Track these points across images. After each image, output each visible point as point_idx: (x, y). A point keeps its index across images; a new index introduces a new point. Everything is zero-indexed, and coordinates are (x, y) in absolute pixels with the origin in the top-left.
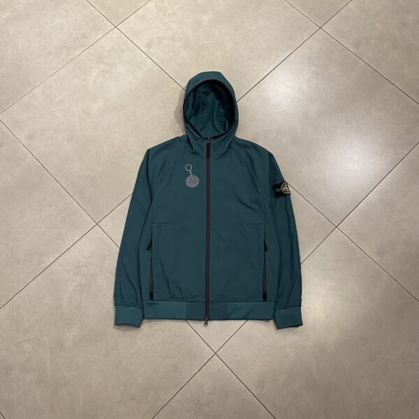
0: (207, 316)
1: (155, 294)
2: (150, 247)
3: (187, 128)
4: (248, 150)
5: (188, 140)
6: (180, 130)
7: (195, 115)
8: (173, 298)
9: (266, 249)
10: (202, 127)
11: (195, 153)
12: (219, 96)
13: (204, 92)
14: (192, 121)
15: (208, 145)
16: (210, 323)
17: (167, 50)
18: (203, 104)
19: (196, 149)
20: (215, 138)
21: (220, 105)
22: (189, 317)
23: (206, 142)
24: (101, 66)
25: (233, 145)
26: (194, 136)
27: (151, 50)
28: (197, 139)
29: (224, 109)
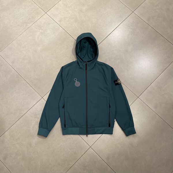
0: (87, 133)
1: (66, 125)
2: (63, 107)
3: (77, 57)
4: (102, 66)
5: (78, 63)
6: (74, 58)
7: (81, 52)
8: (73, 126)
9: (110, 107)
10: (83, 56)
11: (81, 68)
12: (90, 43)
13: (84, 42)
14: (79, 55)
15: (86, 65)
16: (88, 135)
17: (68, 23)
18: (84, 47)
19: (81, 66)
20: (89, 61)
21: (91, 47)
22: (80, 133)
23: (85, 63)
24: (41, 31)
25: (96, 64)
26: (80, 61)
27: (61, 23)
28: (81, 62)
29: (92, 49)
